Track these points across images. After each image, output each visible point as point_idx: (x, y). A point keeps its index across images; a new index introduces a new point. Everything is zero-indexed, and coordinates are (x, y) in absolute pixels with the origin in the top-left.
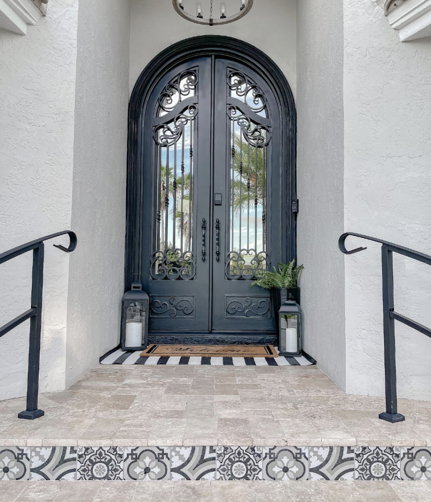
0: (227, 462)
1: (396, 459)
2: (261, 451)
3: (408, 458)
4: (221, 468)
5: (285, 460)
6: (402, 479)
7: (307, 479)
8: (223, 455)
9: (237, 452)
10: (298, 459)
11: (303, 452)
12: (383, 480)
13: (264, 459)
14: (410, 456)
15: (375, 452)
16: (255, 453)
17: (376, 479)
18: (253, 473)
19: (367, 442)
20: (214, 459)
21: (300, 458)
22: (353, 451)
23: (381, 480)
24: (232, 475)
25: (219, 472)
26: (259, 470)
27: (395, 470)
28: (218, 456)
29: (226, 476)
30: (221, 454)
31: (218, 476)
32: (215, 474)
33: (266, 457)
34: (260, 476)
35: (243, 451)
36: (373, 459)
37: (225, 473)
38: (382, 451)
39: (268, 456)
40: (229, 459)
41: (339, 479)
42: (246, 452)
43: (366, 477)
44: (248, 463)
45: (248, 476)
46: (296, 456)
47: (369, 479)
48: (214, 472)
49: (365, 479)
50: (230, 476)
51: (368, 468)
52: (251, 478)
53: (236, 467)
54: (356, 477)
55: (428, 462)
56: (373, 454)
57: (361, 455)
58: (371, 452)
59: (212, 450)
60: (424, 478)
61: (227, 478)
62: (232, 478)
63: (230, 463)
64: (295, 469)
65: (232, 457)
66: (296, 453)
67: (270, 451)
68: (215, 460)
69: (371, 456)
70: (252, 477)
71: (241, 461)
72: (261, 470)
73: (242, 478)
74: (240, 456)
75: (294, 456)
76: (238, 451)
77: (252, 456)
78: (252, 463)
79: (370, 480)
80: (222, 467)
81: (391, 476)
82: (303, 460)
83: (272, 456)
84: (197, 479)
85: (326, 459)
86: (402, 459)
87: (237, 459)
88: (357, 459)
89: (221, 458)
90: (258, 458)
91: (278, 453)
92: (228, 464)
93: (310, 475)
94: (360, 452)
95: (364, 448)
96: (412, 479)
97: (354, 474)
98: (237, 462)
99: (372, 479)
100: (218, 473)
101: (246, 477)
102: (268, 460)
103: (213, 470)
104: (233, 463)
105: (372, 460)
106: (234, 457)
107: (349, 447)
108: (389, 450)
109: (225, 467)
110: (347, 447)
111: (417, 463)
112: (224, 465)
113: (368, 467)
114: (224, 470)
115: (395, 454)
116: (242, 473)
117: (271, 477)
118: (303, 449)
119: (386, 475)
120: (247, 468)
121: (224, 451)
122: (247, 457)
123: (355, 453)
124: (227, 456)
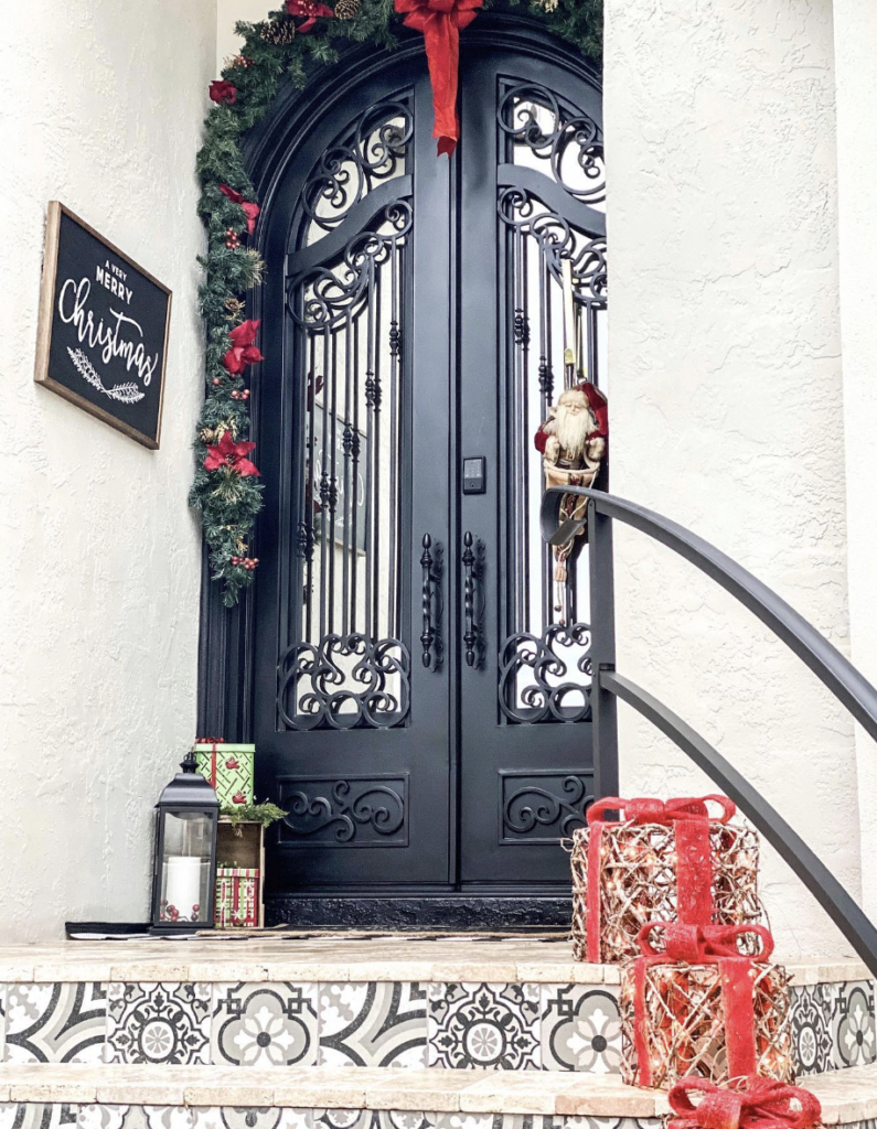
0: (132, 1020)
1: (530, 1015)
2: (207, 994)
3: (560, 1012)
4: (117, 1036)
5: (264, 1016)
6: (545, 1069)
7: (315, 1064)
8: (122, 1004)
9: (153, 998)
10: (294, 1015)
11: (304, 996)
12: (496, 1068)
13: (216, 1013)
14: (565, 1008)
15: (478, 997)
16: (523, 1002)
17: (479, 1068)
18: (189, 1048)
19: (457, 972)
20: (101, 1013)
21: (299, 1011)
22: (423, 995)
23: (490, 1068)
24: (142, 1052)
25: (114, 1045)
26: (202, 1040)
27: (526, 1043)
28: (112, 1008)
29: (128, 1055)
30: (118, 1001)
31: (110, 1053)
32: (103, 1049)
33: (220, 1008)
34: (204, 1054)
35: (168, 993)
36: (473, 1015)
37: (125, 1047)
38: (494, 994)
39: (224, 1006)
40: (136, 1013)
41: (390, 1065)
42: (174, 996)
43: (455, 1062)
44: (179, 1025)
45: (178, 1055)
46: (290, 1006)
47: (462, 1065)
48: (102, 1044)
49: (452, 1066)
50: (136, 1055)
51: (460, 1038)
52: (184, 1059)
53: (151, 1032)
54: (432, 1061)
55: (611, 1024)
56: (473, 1002)
57: (443, 1004)
58: (467, 996)
59: (99, 993)
60: (600, 1066)
61: (130, 1059)
62: (143, 1058)
63: (138, 1024)
64: (286, 1039)
65: (141, 1009)
66: (289, 999)
67: (229, 996)
68: (104, 1015)
69: (469, 1008)
70: (187, 1056)
71: (163, 1020)
72: (207, 1041)
73: (163, 1060)
74: (161, 1008)
75: (283, 1006)
76: (155, 994)
77: (187, 1008)
78: (188, 1024)
79: (465, 1067)
80: (119, 1033)
81: (518, 1059)
82: (305, 1016)
83: (234, 1006)
84: (63, 1061)
85: (360, 1015)
86: (545, 1016)
87: (153, 1015)
88: (433, 1014)
89: (117, 1011)
90: (201, 1012)
91: (248, 1000)
92: (133, 1025)
93: (321, 1053)
94: (442, 997)
95: (451, 987)
96: (571, 1068)
97: (426, 1053)
98: (155, 1020)
99: (470, 1065)
100: (109, 1046)
101: (172, 1058)
102: (223, 1016)
103: (100, 1039)
104: (144, 1022)
105: (469, 1018)
106: (147, 1010)
107: (415, 985)
108: (511, 994)
109: (126, 1032)
110: (409, 985)
111: (583, 1026)
112: (124, 1028)
113: (460, 1035)
114: (122, 1040)
115: (528, 1002)
116: (164, 1048)
117: (230, 1059)
118: (305, 987)
119: (503, 1058)
120: (176, 1035)
121: (125, 994)
122: (176, 1009)
123: (430, 1001)
124: (131, 1008)
